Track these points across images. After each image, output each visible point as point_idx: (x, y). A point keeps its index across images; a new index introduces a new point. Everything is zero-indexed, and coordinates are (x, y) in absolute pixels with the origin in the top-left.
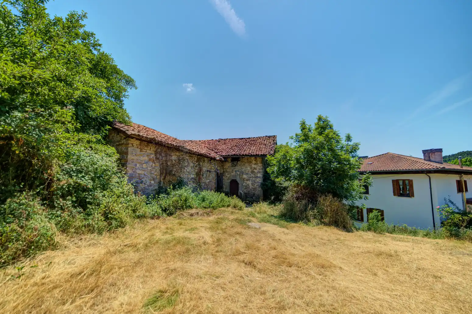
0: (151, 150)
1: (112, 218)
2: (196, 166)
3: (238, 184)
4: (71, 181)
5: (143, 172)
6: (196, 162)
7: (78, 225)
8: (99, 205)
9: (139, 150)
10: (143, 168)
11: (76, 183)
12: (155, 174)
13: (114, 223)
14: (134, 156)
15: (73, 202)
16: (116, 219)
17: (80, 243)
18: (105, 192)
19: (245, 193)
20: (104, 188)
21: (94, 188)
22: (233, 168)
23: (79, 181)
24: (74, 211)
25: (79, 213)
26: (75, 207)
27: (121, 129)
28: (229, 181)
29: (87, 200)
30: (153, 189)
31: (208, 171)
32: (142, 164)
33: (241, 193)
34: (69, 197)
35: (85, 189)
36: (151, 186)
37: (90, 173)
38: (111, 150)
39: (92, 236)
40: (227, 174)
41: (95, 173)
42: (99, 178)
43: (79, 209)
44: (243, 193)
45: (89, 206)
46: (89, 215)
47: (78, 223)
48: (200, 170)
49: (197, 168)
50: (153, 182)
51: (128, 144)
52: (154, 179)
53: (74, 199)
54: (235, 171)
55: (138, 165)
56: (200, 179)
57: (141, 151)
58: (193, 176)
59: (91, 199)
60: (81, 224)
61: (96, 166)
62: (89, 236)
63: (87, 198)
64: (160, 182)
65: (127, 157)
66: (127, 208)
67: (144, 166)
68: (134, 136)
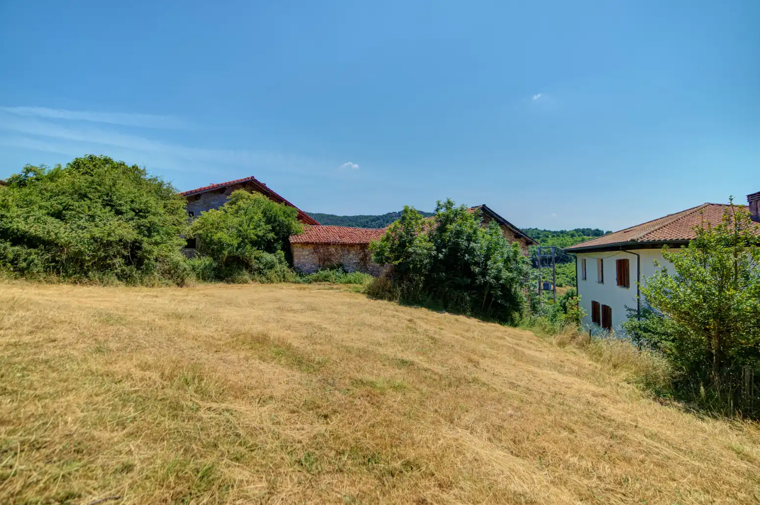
2: (360, 253)
5: (305, 261)
6: (360, 250)
14: (298, 252)
32: (304, 256)
48: (366, 255)
49: (361, 255)
57: (303, 249)
58: (357, 261)
67: (306, 257)
68: (295, 243)
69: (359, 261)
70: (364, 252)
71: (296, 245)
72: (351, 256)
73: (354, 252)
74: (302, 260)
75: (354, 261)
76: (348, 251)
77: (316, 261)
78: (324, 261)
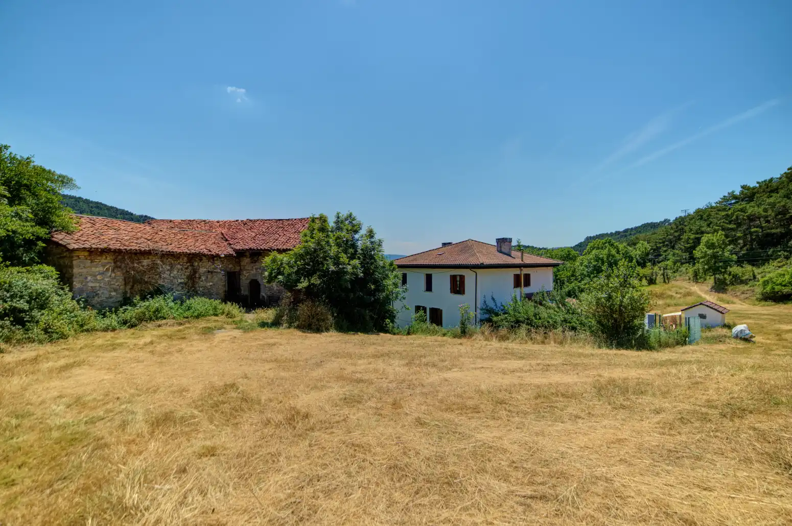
0: (108, 260)
1: (52, 332)
2: (187, 268)
3: (259, 285)
4: (6, 305)
5: (98, 285)
6: (187, 263)
7: (18, 338)
8: (37, 322)
9: (89, 261)
10: (97, 279)
11: (12, 306)
12: (116, 284)
13: (55, 336)
14: (82, 269)
15: (11, 321)
16: (57, 333)
17: (22, 349)
18: (43, 311)
19: (269, 297)
20: (42, 307)
21: (31, 309)
22: (252, 265)
23: (14, 305)
24: (13, 328)
25: (19, 329)
26: (14, 325)
27: (60, 242)
28: (248, 281)
29: (25, 319)
30: (116, 301)
31: (209, 272)
32: (95, 276)
33: (263, 297)
34: (7, 318)
35: (22, 311)
36: (111, 298)
37: (25, 297)
38: (48, 269)
39: (33, 345)
40: (245, 272)
41: (30, 297)
42: (35, 300)
43: (18, 327)
44: (265, 296)
45: (27, 323)
46: (27, 330)
47: (19, 337)
48: (195, 271)
49: (189, 270)
50: (113, 294)
51: (72, 257)
52: (115, 290)
53: (12, 319)
54: (256, 269)
55: (89, 278)
56: (194, 283)
57: (91, 262)
58: (183, 281)
59: (29, 318)
60: (21, 337)
61: (31, 291)
62: (30, 345)
63: (24, 318)
64: (125, 293)
65: (72, 271)
66: (71, 323)
67: (99, 277)
68: (78, 249)
69: (186, 280)
70: (192, 265)
71: (77, 253)
72: (175, 272)
73: (179, 267)
74: (90, 284)
75: (179, 281)
76: (172, 266)
77: (119, 282)
78: (134, 283)
